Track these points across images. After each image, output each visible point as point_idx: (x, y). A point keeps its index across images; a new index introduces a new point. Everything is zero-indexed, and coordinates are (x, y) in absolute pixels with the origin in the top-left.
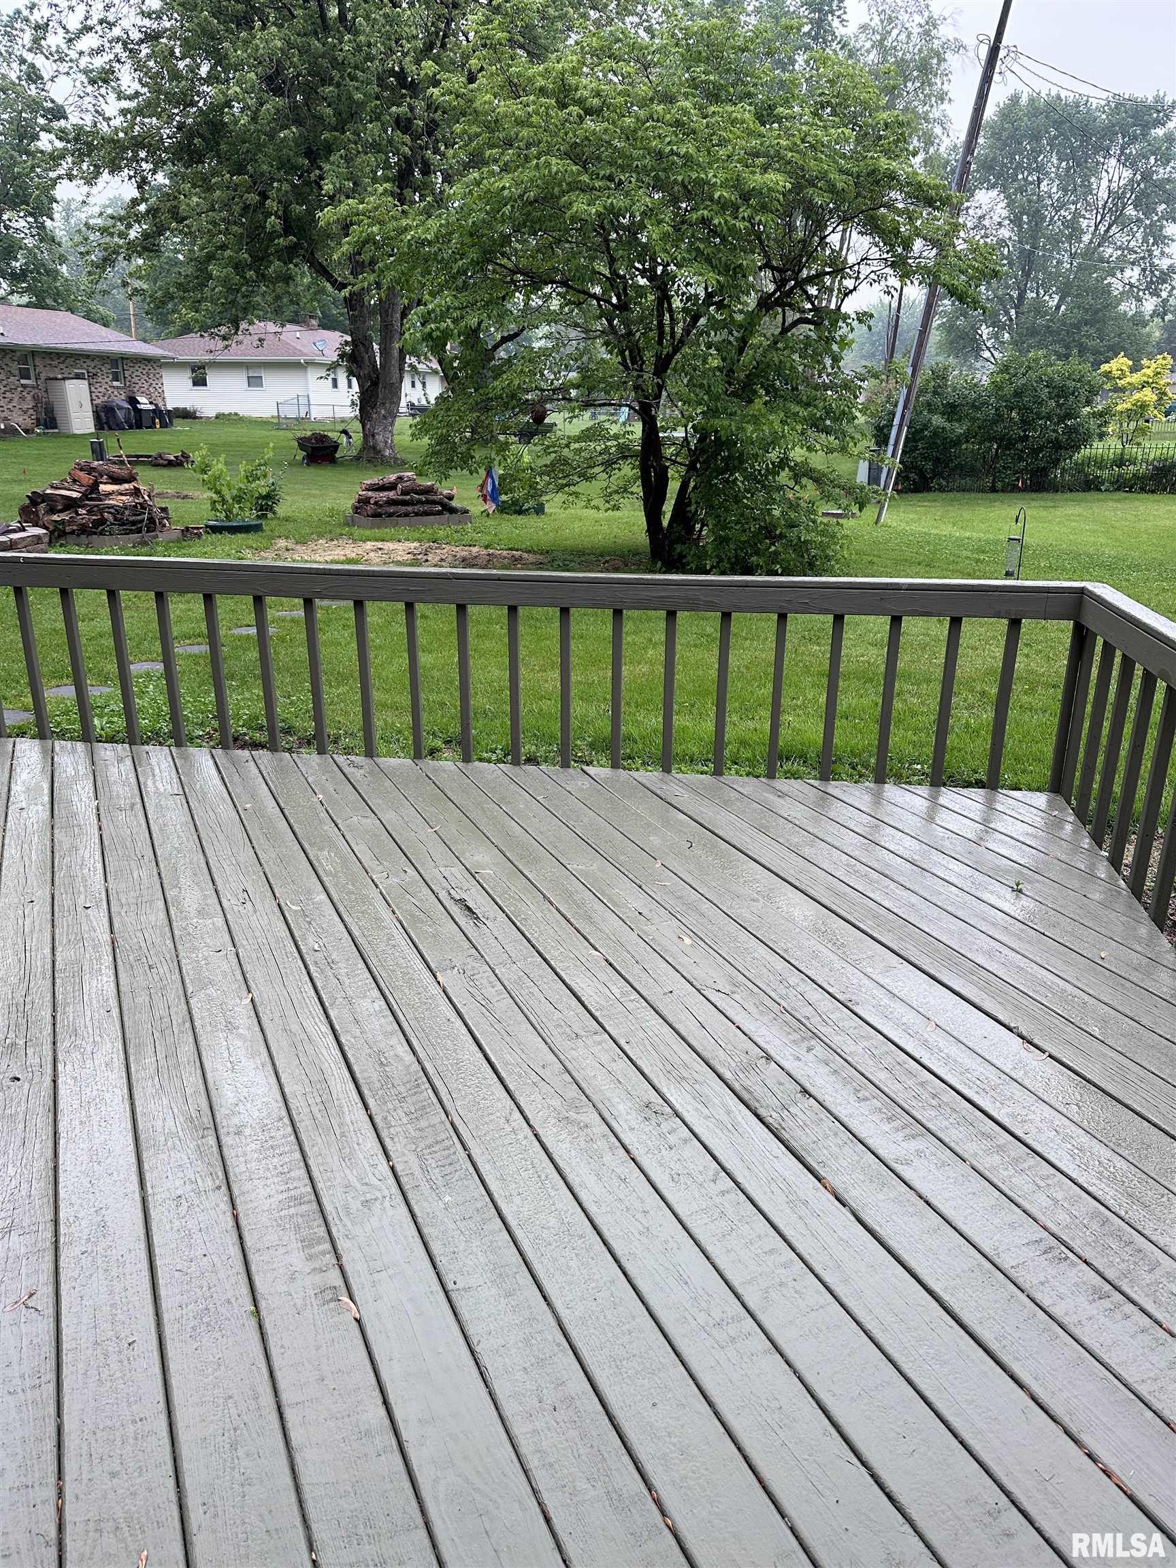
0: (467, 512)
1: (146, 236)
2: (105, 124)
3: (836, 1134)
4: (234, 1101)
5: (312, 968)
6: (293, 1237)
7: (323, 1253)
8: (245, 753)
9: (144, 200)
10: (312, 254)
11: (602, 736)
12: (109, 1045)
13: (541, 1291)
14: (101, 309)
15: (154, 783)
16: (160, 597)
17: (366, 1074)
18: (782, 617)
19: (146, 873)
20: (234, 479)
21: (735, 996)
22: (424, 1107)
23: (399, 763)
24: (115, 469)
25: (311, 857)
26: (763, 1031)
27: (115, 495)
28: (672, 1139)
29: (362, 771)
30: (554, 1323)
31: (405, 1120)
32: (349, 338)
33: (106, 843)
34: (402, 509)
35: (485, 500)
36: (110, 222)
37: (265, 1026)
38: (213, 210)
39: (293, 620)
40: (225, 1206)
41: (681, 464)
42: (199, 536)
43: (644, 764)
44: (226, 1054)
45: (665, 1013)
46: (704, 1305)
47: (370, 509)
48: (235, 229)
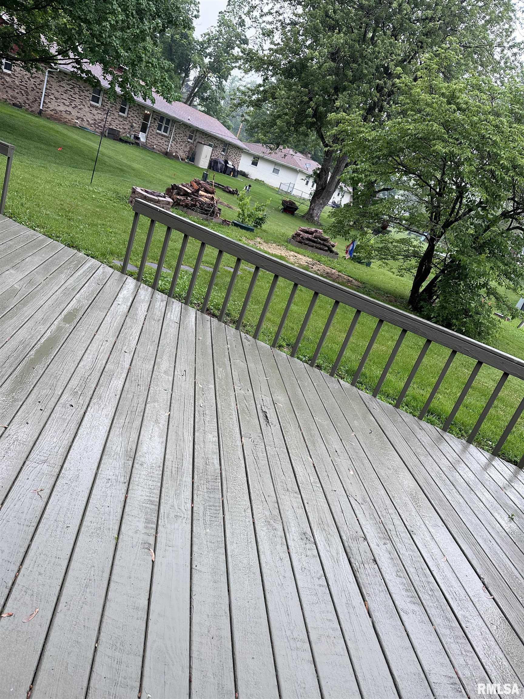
0: (337, 254)
1: (258, 100)
2: (261, 51)
3: (380, 585)
4: (146, 451)
5: (197, 413)
6: (143, 516)
7: (152, 528)
8: (208, 317)
9: (264, 86)
10: (320, 128)
11: (353, 369)
12: (110, 408)
13: (228, 587)
14: (230, 122)
15: (171, 314)
16: (203, 244)
17: (198, 465)
18: (454, 352)
19: (152, 348)
20: (251, 208)
21: (362, 506)
22: (214, 489)
23: (265, 346)
24: (208, 187)
25: (215, 369)
26: (368, 526)
27: (204, 197)
28: (309, 553)
29: (249, 343)
30: (227, 602)
31: (205, 490)
32: (320, 167)
33: (143, 330)
34: (312, 244)
35: (346, 253)
36: (247, 90)
37: (170, 427)
38: (289, 98)
39: (249, 272)
40: (124, 491)
41: (438, 268)
42: (229, 225)
43: (366, 388)
44: (150, 432)
45: (329, 498)
46: (292, 628)
47: (299, 239)
48: (293, 108)
